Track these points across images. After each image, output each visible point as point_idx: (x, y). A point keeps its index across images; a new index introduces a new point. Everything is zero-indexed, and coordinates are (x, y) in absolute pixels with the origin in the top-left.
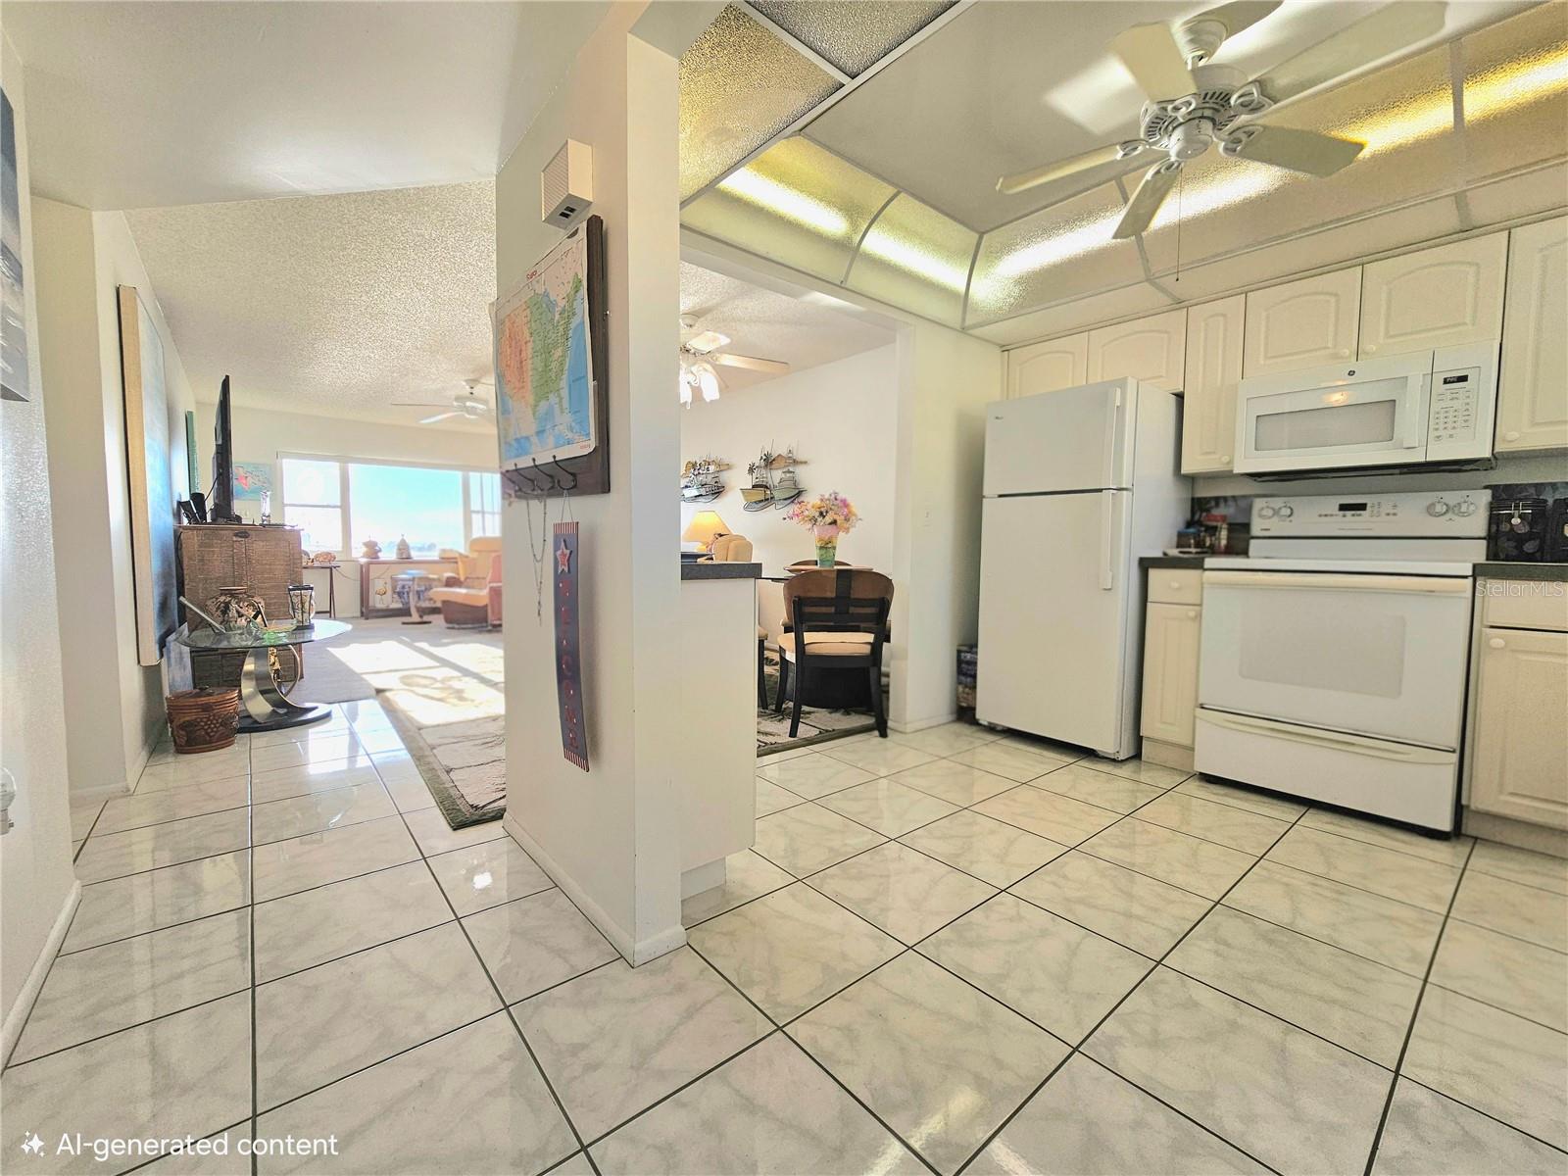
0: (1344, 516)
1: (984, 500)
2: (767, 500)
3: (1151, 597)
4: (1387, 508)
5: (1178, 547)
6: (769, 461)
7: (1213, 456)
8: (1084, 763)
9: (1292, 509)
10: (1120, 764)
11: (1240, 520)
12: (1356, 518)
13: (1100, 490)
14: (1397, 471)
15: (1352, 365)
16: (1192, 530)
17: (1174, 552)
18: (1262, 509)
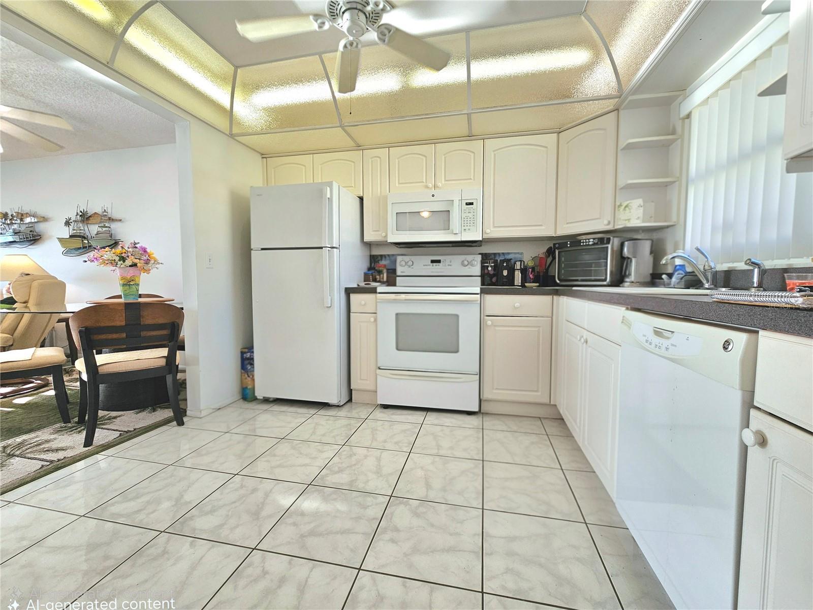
0: (433, 265)
1: (252, 251)
2: (84, 247)
3: (353, 309)
4: (447, 263)
5: (365, 281)
6: (85, 218)
7: (377, 233)
8: (322, 412)
9: (413, 262)
10: (341, 408)
11: (392, 267)
12: (437, 267)
13: (321, 248)
14: (451, 245)
15: (433, 192)
16: (370, 272)
17: (362, 284)
18: (401, 261)
